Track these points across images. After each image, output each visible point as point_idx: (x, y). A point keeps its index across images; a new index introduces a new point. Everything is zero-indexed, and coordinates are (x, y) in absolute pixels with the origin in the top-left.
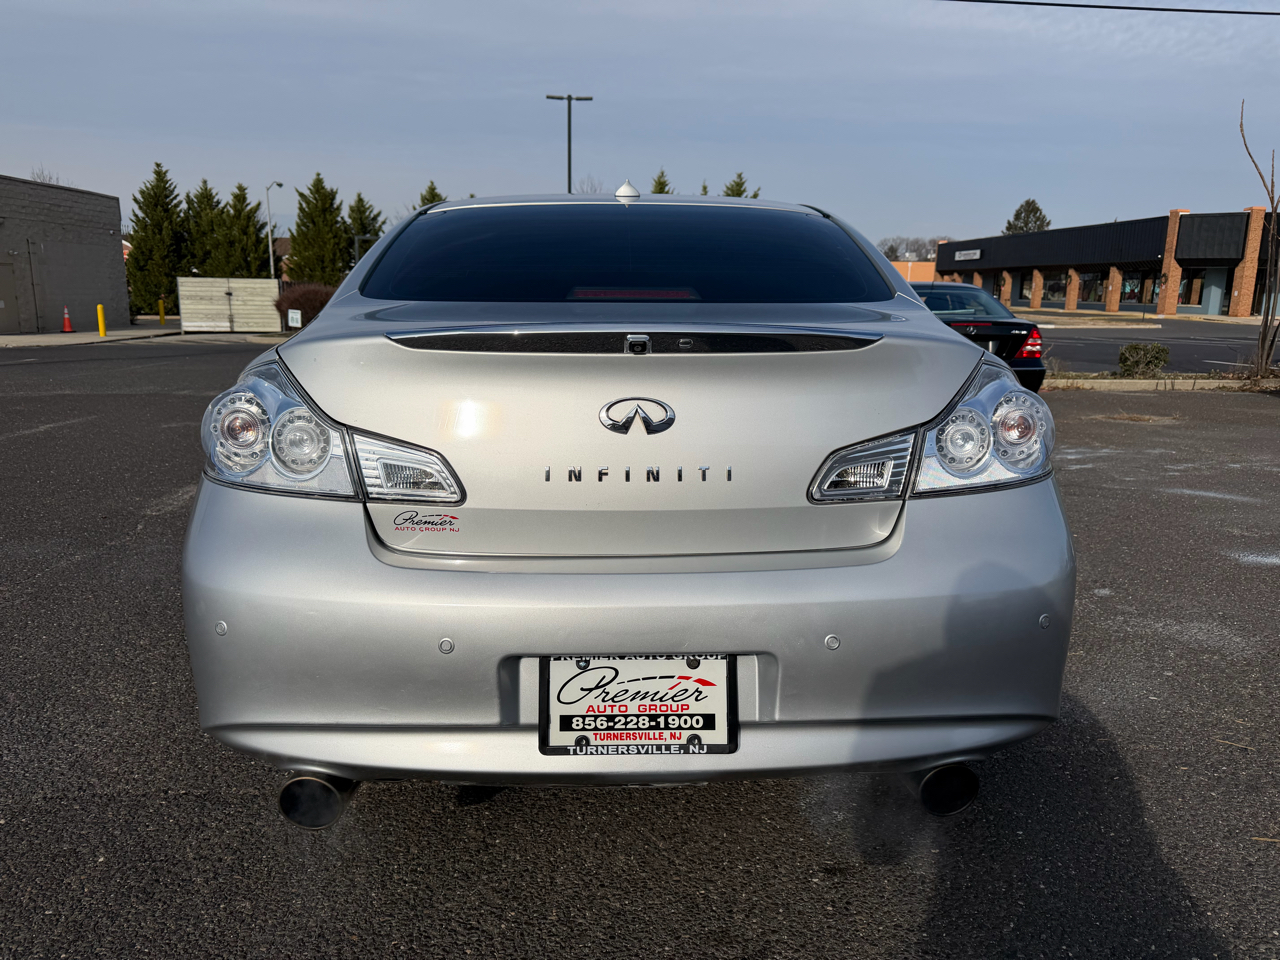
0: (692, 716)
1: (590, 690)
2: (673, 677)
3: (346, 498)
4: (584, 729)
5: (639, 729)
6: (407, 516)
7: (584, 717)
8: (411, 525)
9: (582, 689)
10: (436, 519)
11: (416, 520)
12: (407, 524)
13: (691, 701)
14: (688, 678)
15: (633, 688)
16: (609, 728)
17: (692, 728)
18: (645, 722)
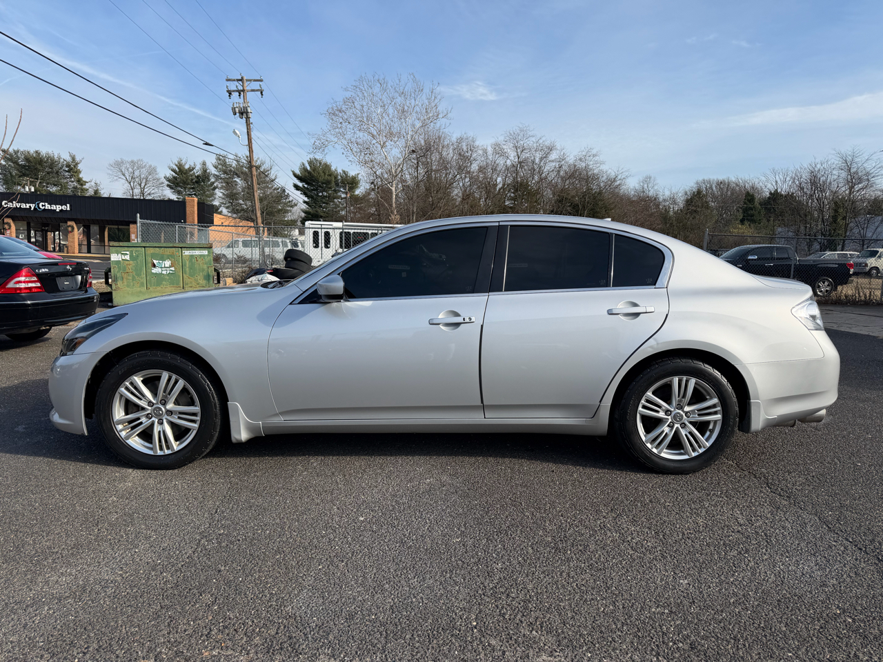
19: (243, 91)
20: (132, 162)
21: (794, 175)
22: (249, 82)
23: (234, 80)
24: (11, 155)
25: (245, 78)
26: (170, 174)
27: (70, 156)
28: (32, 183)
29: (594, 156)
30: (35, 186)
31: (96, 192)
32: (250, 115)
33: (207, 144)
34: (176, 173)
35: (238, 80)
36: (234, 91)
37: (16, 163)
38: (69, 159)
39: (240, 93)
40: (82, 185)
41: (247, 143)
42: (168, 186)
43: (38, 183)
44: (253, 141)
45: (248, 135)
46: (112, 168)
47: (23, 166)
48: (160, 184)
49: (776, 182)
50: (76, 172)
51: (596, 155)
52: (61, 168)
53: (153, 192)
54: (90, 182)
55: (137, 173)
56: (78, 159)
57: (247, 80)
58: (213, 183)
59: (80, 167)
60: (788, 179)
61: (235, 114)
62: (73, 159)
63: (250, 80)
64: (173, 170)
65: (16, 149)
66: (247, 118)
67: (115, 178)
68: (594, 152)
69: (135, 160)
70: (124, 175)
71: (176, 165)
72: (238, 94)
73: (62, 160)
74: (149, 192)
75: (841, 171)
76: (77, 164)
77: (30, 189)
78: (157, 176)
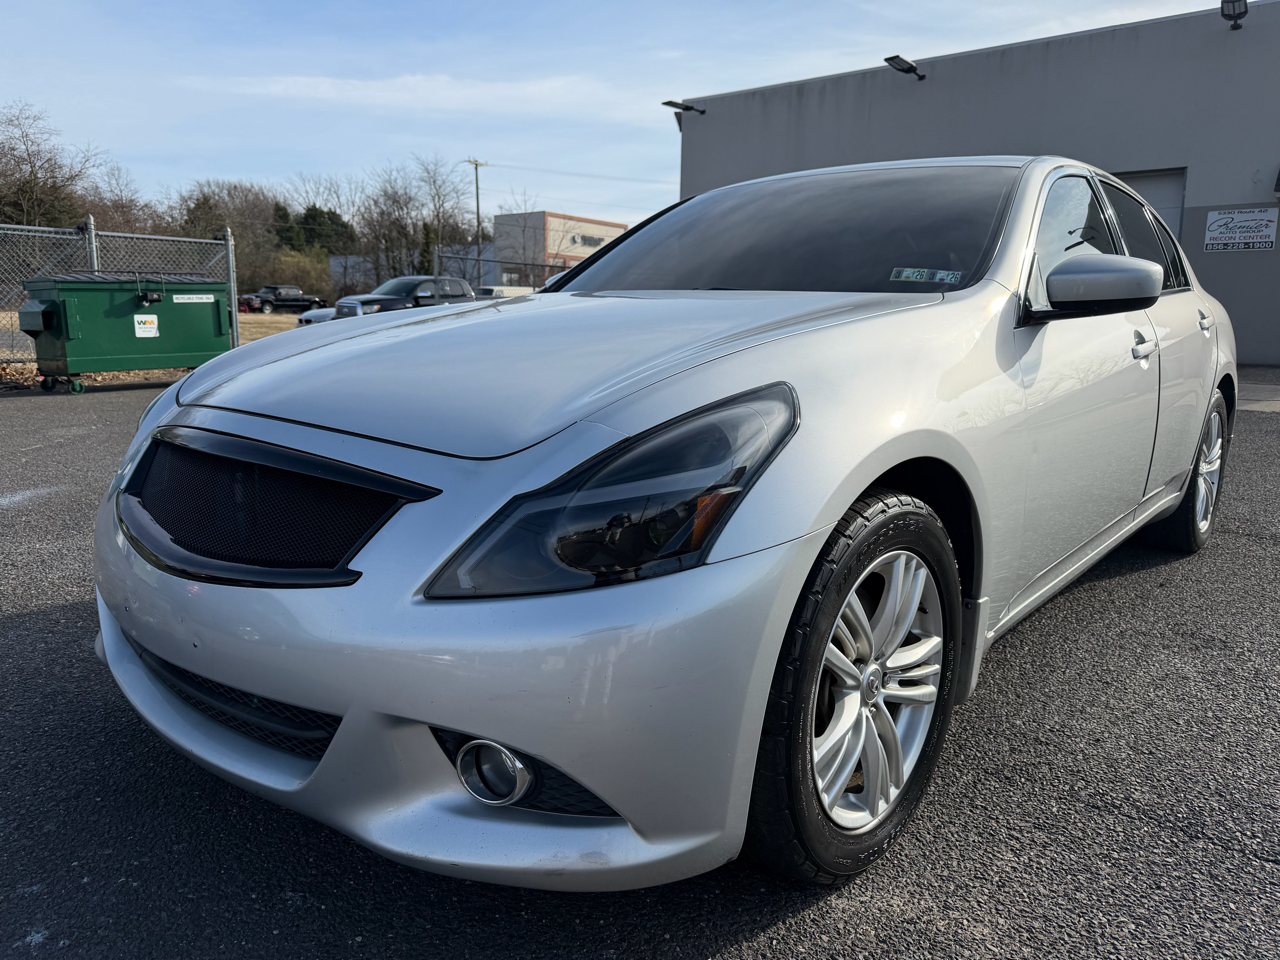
21: (329, 185)
29: (36, 118)
49: (307, 192)
51: (39, 118)
60: (321, 190)
68: (35, 111)
75: (422, 184)
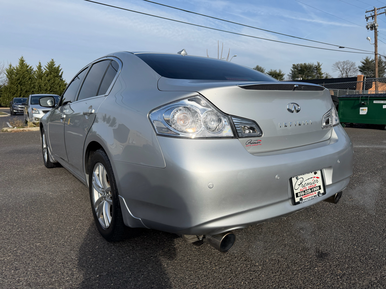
0: (317, 187)
1: (300, 185)
2: (312, 178)
3: (232, 138)
4: (300, 196)
5: (309, 193)
6: (249, 142)
7: (300, 192)
8: (250, 144)
9: (299, 185)
10: (256, 142)
11: (251, 142)
12: (249, 144)
13: (316, 183)
14: (315, 177)
15: (307, 182)
16: (305, 194)
17: (317, 190)
18: (310, 191)
19: (375, 15)
20: (344, 62)
22: (378, 10)
23: (370, 11)
24: (296, 66)
25: (376, 8)
26: (361, 65)
27: (318, 63)
28: (302, 77)
30: (302, 78)
31: (326, 77)
32: (377, 27)
33: (340, 47)
34: (364, 64)
35: (372, 11)
36: (369, 17)
37: (297, 69)
38: (317, 64)
39: (373, 17)
40: (321, 75)
41: (374, 43)
42: (360, 71)
43: (304, 76)
44: (378, 41)
45: (375, 38)
46: (334, 66)
47: (300, 70)
48: (356, 70)
50: (319, 70)
52: (314, 69)
53: (352, 74)
54: (325, 73)
55: (345, 67)
56: (320, 64)
57: (377, 9)
58: (384, 66)
59: (321, 67)
61: (368, 29)
62: (319, 64)
63: (379, 9)
64: (363, 63)
65: (298, 64)
66: (376, 29)
67: (335, 70)
69: (345, 61)
70: (339, 68)
71: (365, 60)
72: (372, 18)
73: (314, 66)
74: (350, 75)
76: (320, 66)
77: (300, 79)
78: (355, 67)
